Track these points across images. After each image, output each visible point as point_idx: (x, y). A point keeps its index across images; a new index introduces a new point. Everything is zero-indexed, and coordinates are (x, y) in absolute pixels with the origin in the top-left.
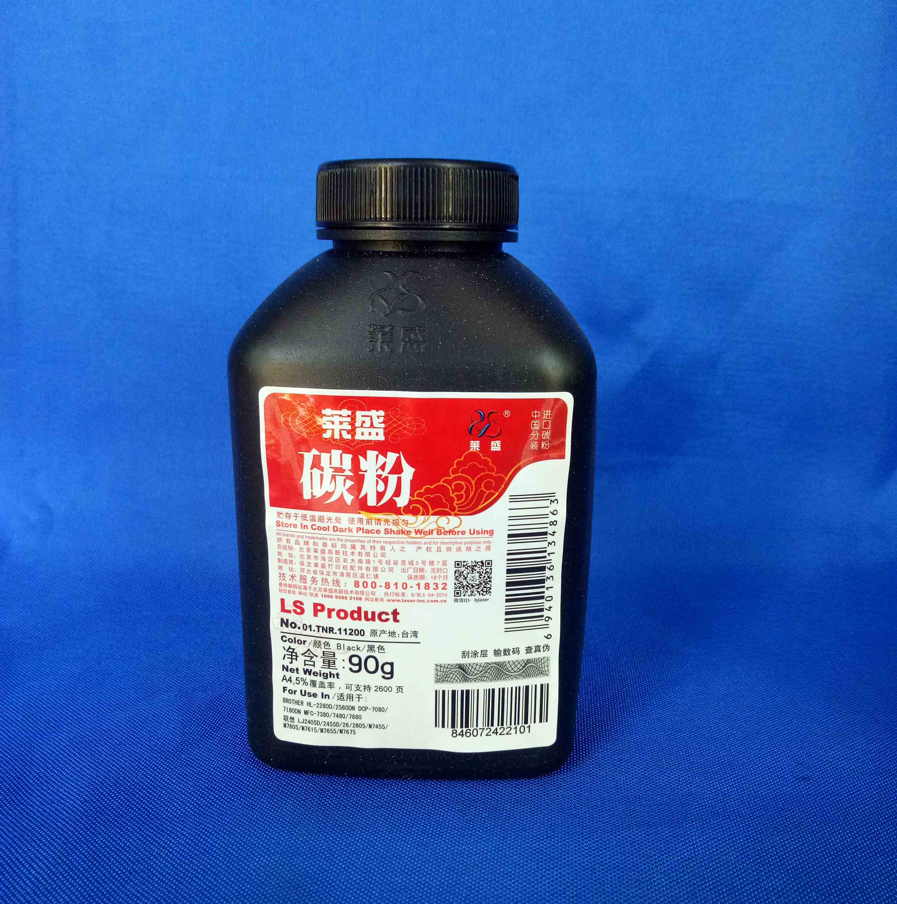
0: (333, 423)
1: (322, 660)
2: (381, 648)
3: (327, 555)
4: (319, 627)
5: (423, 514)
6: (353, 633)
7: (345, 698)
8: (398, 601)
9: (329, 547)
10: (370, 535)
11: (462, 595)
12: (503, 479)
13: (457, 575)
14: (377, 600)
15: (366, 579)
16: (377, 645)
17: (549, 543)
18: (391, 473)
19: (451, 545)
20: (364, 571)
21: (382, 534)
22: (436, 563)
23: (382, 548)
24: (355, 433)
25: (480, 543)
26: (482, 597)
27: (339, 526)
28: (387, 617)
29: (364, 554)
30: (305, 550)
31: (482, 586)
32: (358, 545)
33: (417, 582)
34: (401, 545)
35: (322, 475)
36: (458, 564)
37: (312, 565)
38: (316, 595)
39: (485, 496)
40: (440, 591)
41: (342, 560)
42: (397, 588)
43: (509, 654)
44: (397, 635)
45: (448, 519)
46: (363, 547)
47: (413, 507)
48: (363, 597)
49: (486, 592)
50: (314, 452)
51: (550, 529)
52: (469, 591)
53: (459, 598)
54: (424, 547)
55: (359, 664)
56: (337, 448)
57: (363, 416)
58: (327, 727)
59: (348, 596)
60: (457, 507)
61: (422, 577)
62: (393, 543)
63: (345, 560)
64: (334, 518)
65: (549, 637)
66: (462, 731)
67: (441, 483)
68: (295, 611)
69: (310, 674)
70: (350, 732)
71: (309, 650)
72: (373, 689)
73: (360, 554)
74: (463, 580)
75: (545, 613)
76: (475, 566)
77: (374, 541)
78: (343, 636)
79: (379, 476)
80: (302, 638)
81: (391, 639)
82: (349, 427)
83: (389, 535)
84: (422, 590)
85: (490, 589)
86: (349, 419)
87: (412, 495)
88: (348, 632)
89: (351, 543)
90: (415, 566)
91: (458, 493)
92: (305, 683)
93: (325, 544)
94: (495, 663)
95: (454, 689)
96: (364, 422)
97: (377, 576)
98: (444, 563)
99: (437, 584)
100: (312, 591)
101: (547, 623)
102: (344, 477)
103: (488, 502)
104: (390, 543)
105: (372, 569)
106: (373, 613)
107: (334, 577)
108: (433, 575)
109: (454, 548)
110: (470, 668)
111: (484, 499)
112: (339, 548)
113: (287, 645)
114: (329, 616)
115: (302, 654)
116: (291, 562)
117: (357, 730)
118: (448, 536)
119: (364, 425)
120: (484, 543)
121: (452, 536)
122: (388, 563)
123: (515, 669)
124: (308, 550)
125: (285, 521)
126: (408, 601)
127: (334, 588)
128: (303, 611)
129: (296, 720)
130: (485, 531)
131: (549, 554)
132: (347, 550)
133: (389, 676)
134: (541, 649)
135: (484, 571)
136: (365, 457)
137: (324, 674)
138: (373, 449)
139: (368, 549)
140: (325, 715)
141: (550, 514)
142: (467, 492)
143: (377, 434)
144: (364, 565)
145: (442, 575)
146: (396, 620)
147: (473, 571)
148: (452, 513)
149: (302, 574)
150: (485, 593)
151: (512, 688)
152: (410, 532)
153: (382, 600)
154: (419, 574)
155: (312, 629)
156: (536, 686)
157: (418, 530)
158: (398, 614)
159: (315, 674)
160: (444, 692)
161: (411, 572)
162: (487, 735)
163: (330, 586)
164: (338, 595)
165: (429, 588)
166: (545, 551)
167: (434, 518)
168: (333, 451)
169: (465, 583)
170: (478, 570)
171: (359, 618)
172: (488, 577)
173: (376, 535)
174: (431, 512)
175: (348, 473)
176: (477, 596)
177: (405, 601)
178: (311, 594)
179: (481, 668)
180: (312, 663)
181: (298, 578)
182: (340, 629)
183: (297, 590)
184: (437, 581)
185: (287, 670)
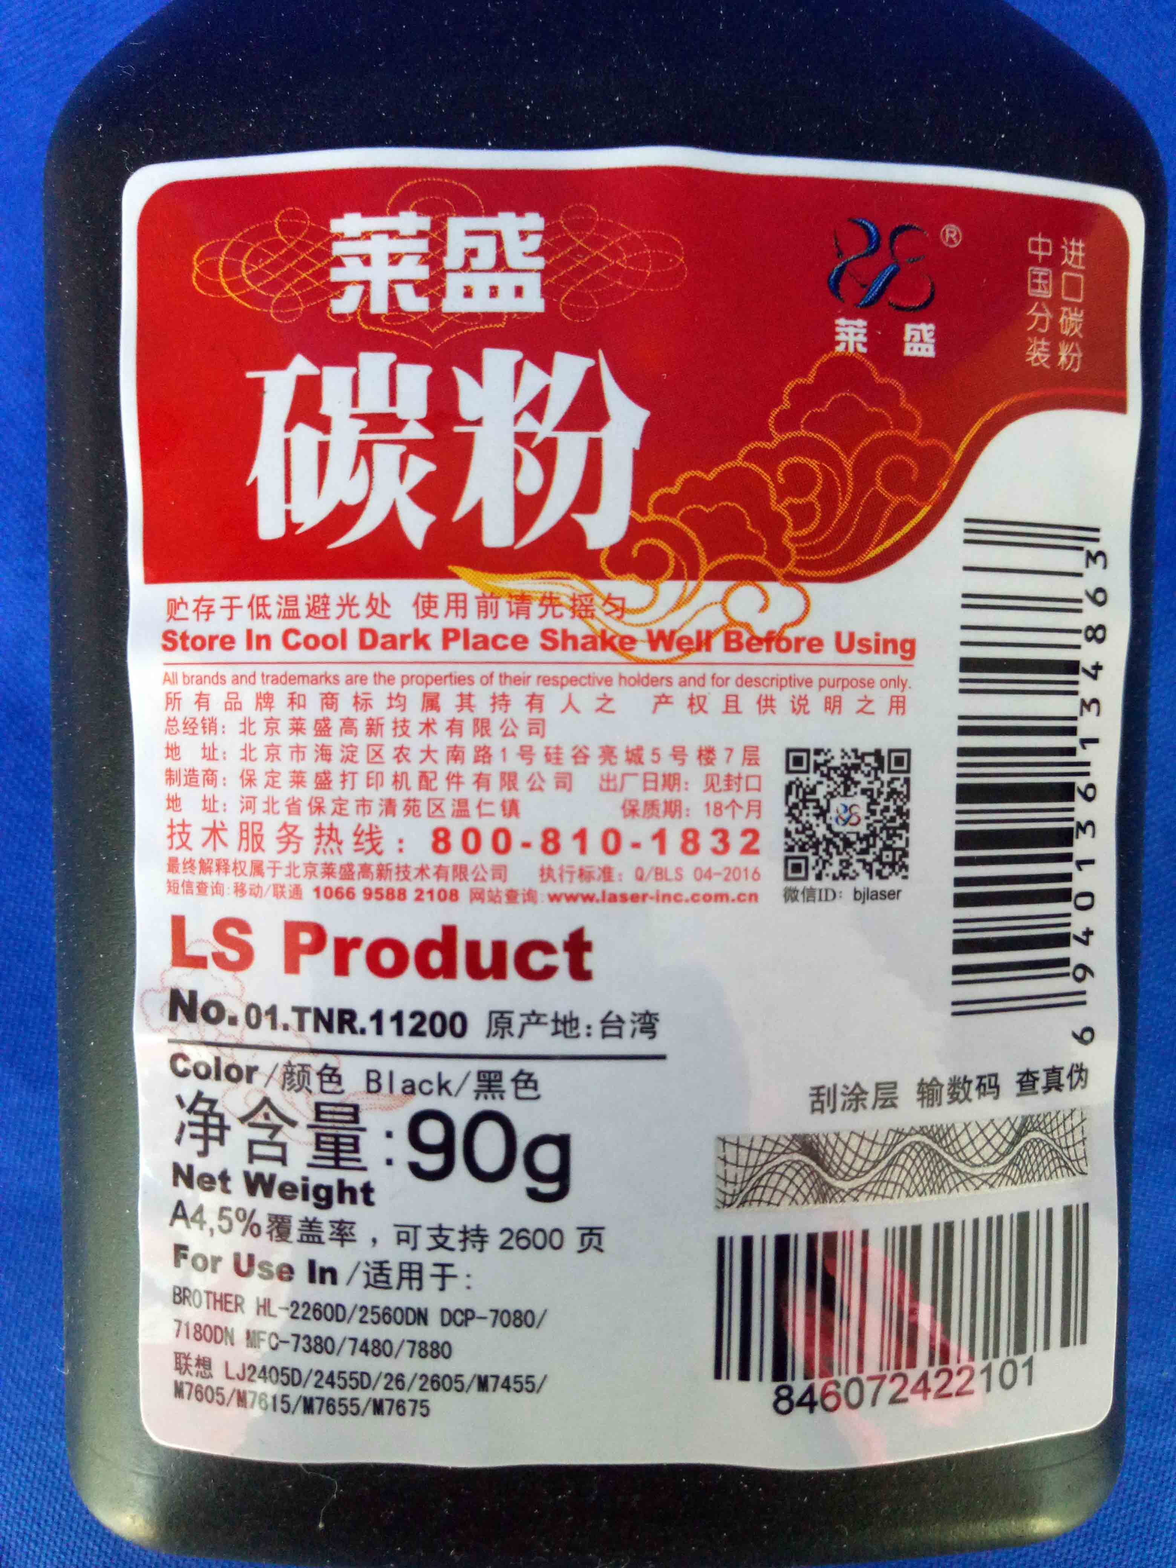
0: (366, 261)
1: (310, 1136)
2: (525, 1080)
3: (336, 741)
4: (301, 1011)
5: (677, 576)
6: (426, 1027)
7: (394, 1279)
8: (588, 898)
9: (346, 708)
10: (491, 654)
11: (812, 874)
12: (945, 461)
13: (792, 799)
14: (512, 896)
15: (473, 821)
16: (509, 1069)
17: (1083, 702)
18: (567, 423)
19: (773, 691)
20: (468, 791)
21: (534, 650)
22: (721, 754)
23: (534, 701)
24: (443, 292)
25: (870, 683)
26: (877, 885)
27: (382, 627)
28: (551, 960)
29: (468, 727)
30: (260, 727)
31: (879, 844)
32: (449, 695)
33: (654, 825)
34: (601, 690)
35: (323, 449)
36: (798, 761)
37: (284, 780)
38: (297, 893)
39: (887, 513)
40: (734, 858)
41: (388, 753)
42: (583, 850)
43: (967, 1097)
44: (582, 1030)
45: (764, 593)
46: (466, 701)
47: (640, 550)
48: (464, 889)
49: (892, 865)
50: (301, 365)
51: (1087, 655)
52: (836, 859)
53: (800, 885)
54: (681, 695)
55: (446, 1147)
56: (377, 344)
57: (469, 233)
58: (327, 1392)
59: (411, 887)
60: (792, 547)
61: (673, 809)
62: (574, 681)
63: (401, 753)
64: (362, 600)
65: (1087, 1036)
66: (810, 1390)
67: (739, 462)
68: (220, 959)
69: (268, 1194)
70: (409, 1406)
71: (266, 1101)
72: (495, 1239)
73: (454, 726)
74: (813, 820)
75: (1075, 952)
76: (856, 767)
77: (504, 677)
78: (389, 1040)
79: (524, 439)
80: (243, 1058)
81: (561, 1045)
82: (423, 273)
83: (558, 655)
84: (674, 857)
85: (905, 854)
86: (423, 245)
87: (638, 503)
88: (409, 1024)
89: (422, 689)
90: (649, 766)
91: (796, 501)
92: (253, 1229)
93: (330, 701)
94: (922, 1131)
95: (783, 1231)
96: (472, 253)
97: (512, 808)
98: (751, 755)
99: (723, 834)
100: (281, 878)
101: (1078, 987)
102: (402, 449)
103: (897, 536)
104: (559, 682)
105: (495, 781)
106: (499, 948)
107: (359, 819)
108: (712, 797)
109: (783, 698)
110: (840, 1148)
111: (883, 524)
112: (379, 708)
113: (189, 1088)
114: (341, 968)
115: (243, 1120)
116: (211, 777)
117: (437, 1399)
118: (763, 656)
119: (475, 263)
120: (886, 683)
121: (775, 656)
122: (553, 755)
123: (988, 1152)
124: (272, 725)
125: (195, 627)
126: (624, 898)
127: (358, 859)
128: (247, 957)
129: (217, 1370)
130: (886, 642)
131: (1084, 742)
132: (407, 715)
133: (551, 1188)
134: (1064, 1080)
135: (886, 790)
136: (477, 374)
137: (318, 1188)
138: (502, 341)
139: (482, 707)
140: (320, 1345)
141: (1087, 601)
142: (829, 499)
143: (519, 291)
144: (469, 769)
145: (743, 798)
146: (579, 973)
147: (847, 789)
148: (778, 572)
149: (248, 816)
150: (886, 871)
151: (976, 1222)
152: (633, 641)
153: (531, 896)
154: (662, 796)
155: (281, 1019)
156: (1050, 1212)
157: (661, 633)
158: (588, 946)
159: (288, 1191)
160: (747, 1242)
161: (634, 790)
162: (894, 1400)
163: (349, 855)
164: (374, 884)
165: (697, 849)
166: (1072, 731)
167: (713, 589)
168: (365, 358)
169: (821, 831)
170: (864, 784)
171: (448, 970)
172: (899, 811)
173: (510, 654)
174: (705, 568)
175: (416, 432)
176: (864, 881)
177: (613, 898)
178: (278, 891)
179: (877, 1149)
180: (277, 1152)
181: (231, 836)
182: (377, 1017)
183: (229, 880)
184: (725, 821)
185: (189, 1184)
